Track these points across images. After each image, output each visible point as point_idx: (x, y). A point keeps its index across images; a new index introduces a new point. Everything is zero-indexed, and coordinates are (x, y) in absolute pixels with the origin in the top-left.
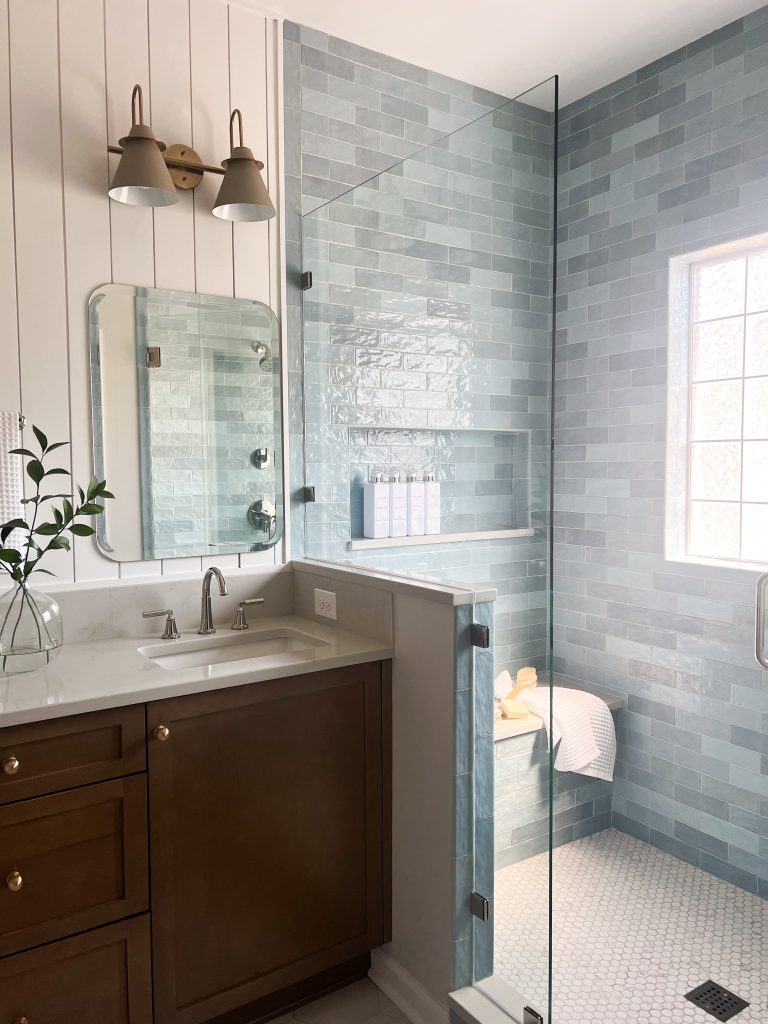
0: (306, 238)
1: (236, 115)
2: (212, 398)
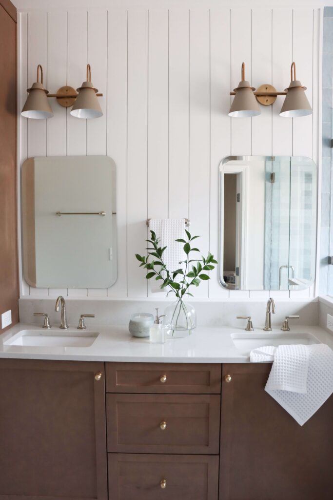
1: (293, 65)
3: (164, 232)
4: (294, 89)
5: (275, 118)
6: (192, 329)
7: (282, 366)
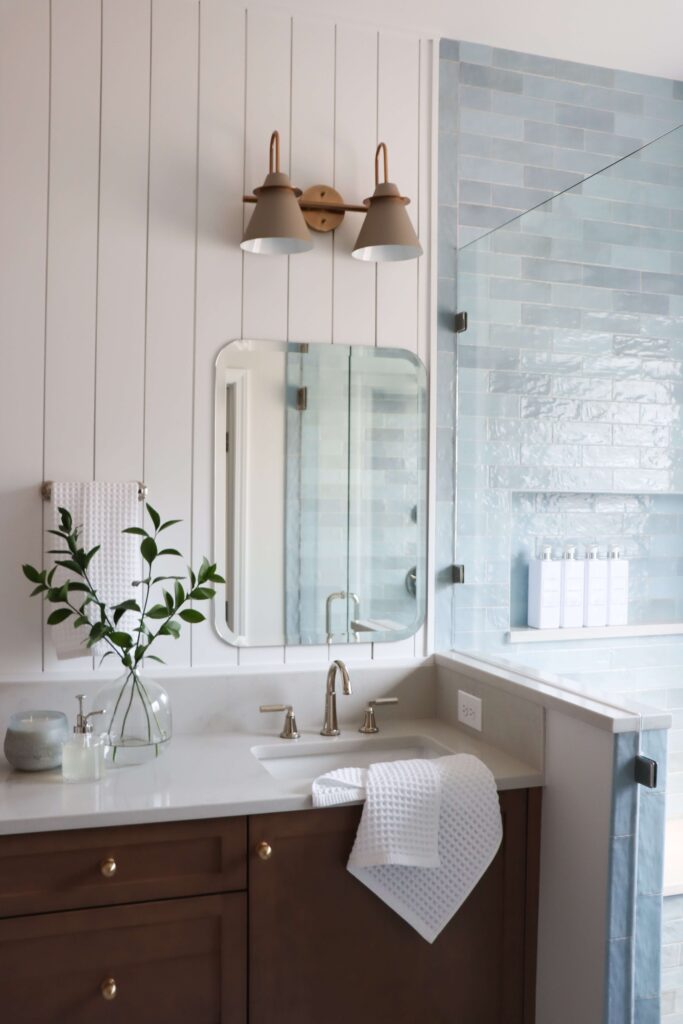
0: (462, 274)
1: (382, 149)
2: (369, 444)
3: (88, 512)
4: (384, 200)
5: (341, 261)
6: (162, 742)
7: (385, 811)
